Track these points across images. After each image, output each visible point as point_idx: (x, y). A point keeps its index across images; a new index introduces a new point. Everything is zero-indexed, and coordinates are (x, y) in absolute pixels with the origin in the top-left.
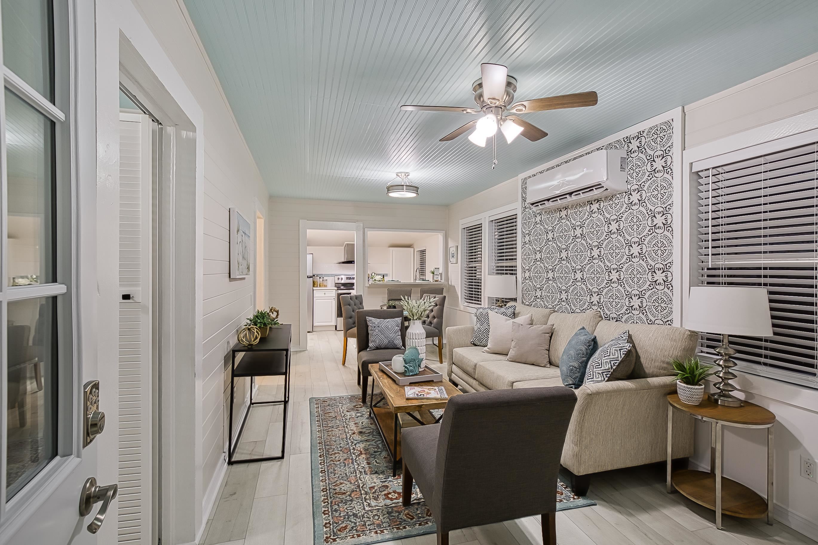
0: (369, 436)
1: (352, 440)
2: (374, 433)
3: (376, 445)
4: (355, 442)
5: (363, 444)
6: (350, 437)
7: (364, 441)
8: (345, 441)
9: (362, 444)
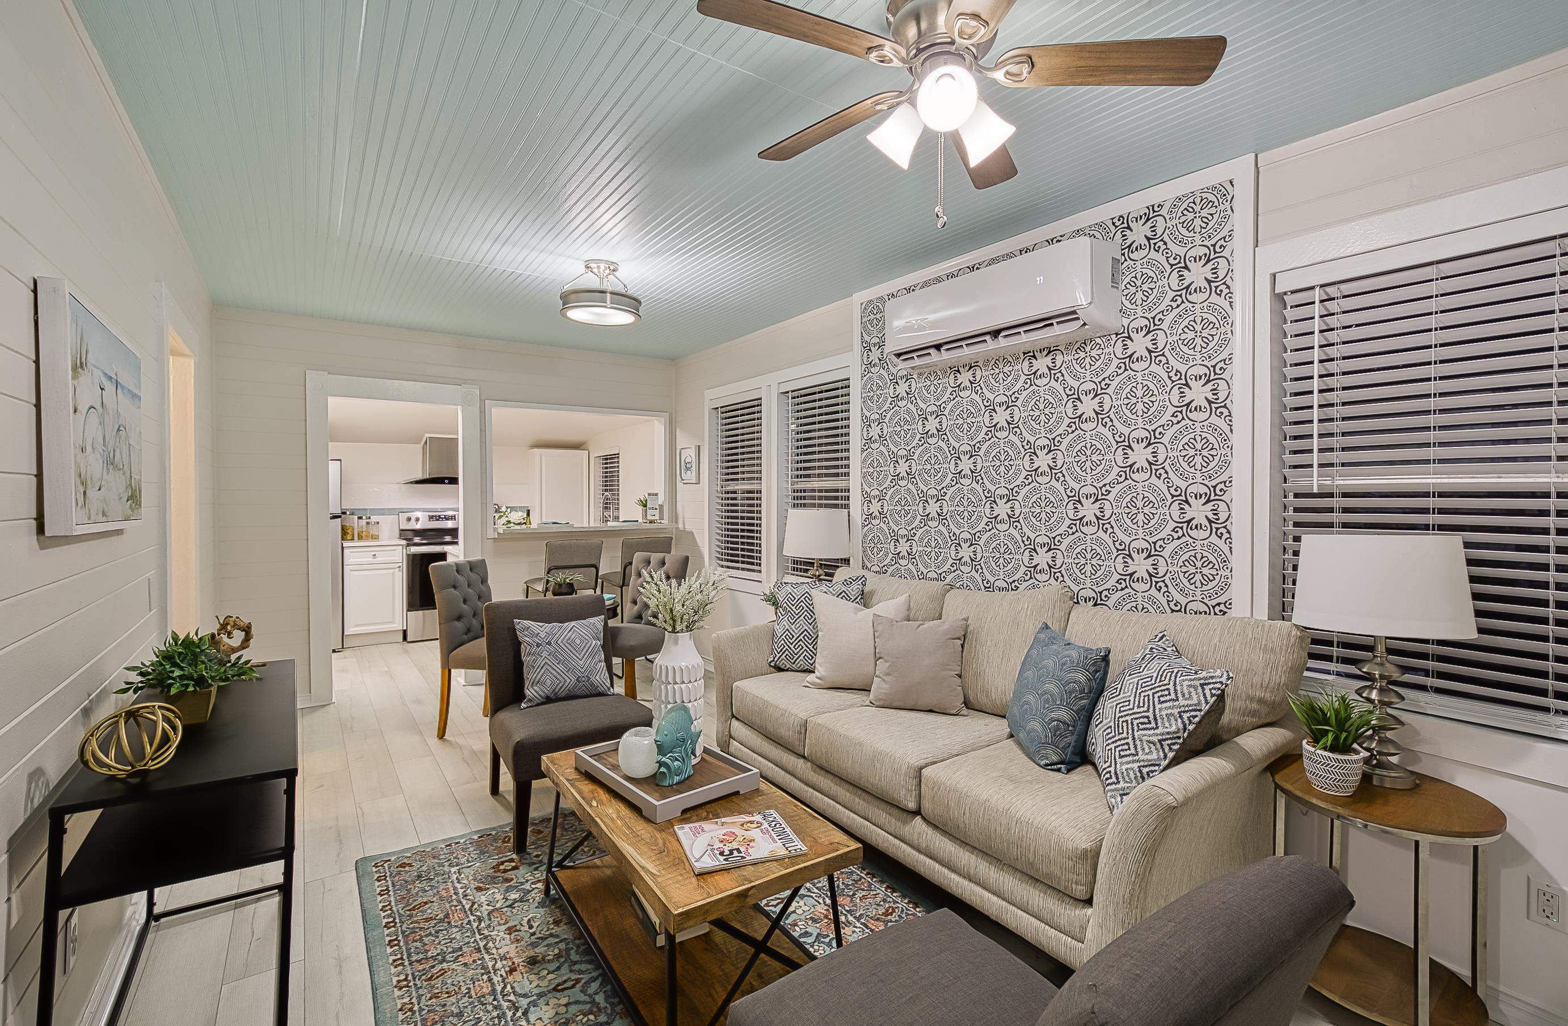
0: (558, 968)
1: (512, 997)
2: (574, 957)
3: (587, 999)
4: (524, 1002)
5: (547, 1004)
6: (505, 987)
7: (549, 992)
8: (490, 1008)
9: (545, 1008)
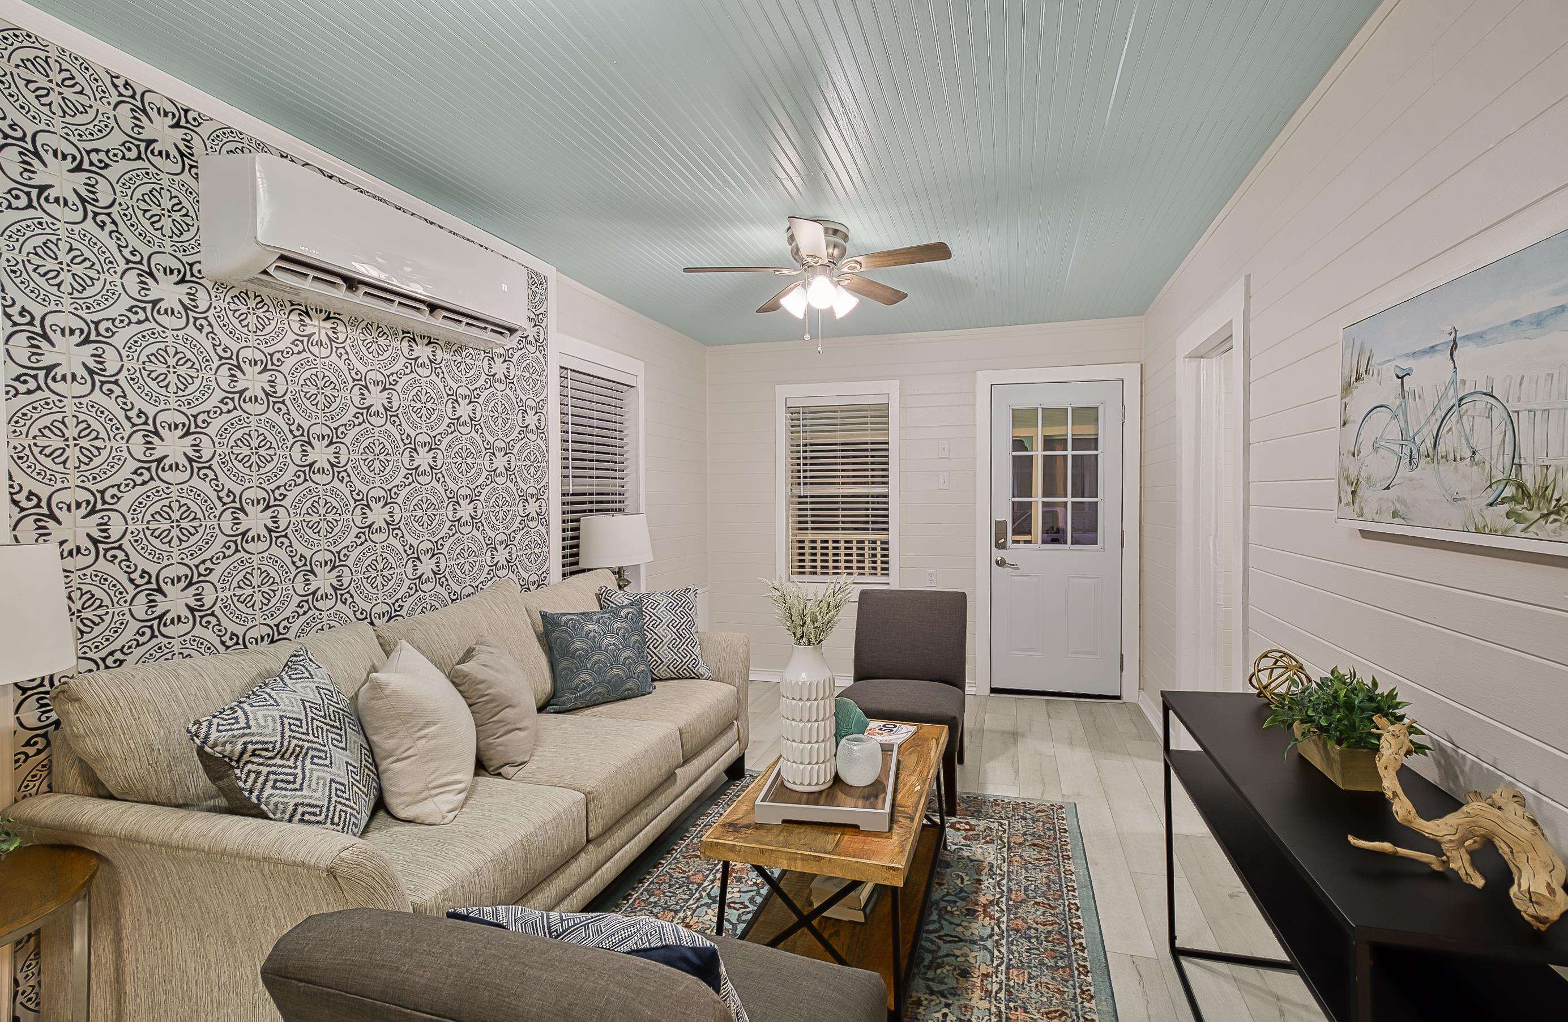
0: (947, 955)
1: (996, 953)
2: (928, 958)
3: (943, 922)
4: (989, 944)
5: (972, 934)
6: (999, 965)
7: (966, 941)
8: (1016, 954)
9: (976, 933)
